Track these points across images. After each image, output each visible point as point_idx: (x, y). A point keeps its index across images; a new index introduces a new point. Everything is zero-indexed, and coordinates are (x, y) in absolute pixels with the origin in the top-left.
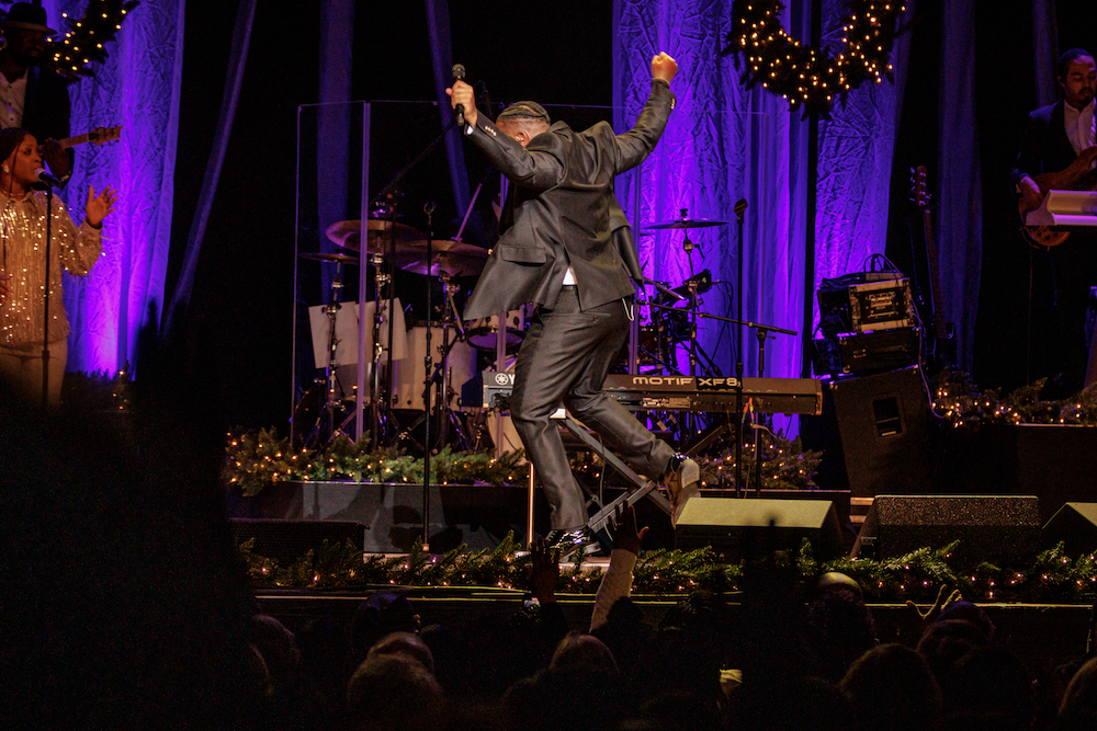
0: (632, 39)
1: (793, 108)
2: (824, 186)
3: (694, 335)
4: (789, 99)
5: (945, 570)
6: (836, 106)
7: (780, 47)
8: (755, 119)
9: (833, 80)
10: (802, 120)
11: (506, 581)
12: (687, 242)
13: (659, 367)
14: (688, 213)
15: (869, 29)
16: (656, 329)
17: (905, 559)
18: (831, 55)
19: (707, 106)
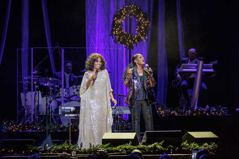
0: (90, 33)
4: (125, 46)
5: (161, 147)
6: (135, 47)
7: (122, 34)
8: (117, 50)
9: (134, 41)
10: (128, 49)
11: (65, 152)
15: (142, 29)
17: (152, 145)
18: (134, 36)
19: (107, 47)
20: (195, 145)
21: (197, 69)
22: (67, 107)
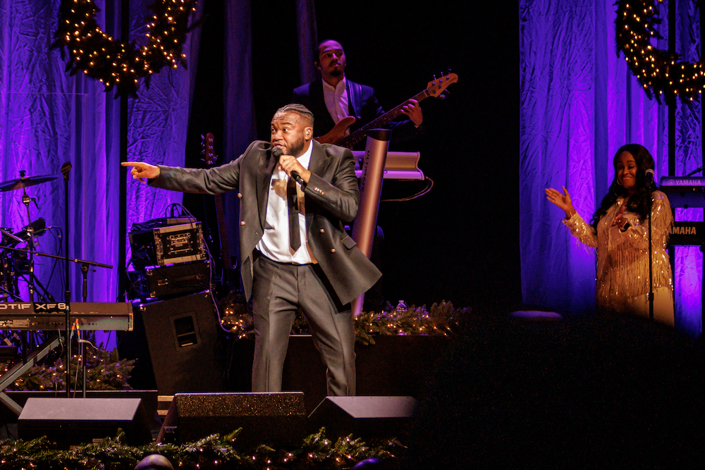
1: (108, 90)
2: (133, 151)
3: (32, 271)
4: (105, 83)
5: (231, 452)
6: (142, 87)
7: (97, 42)
8: (78, 99)
9: (139, 67)
10: (116, 98)
12: (25, 196)
13: (5, 295)
14: (27, 173)
15: (167, 25)
16: (2, 265)
17: (199, 444)
18: (137, 47)
19: (40, 89)
20: (352, 443)
21: (364, 168)
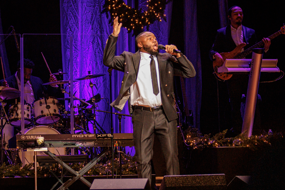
0: (69, 8)
3: (95, 118)
4: (127, 29)
7: (123, 9)
9: (143, 21)
10: (132, 36)
12: (91, 83)
13: (82, 131)
14: (91, 72)
15: (156, 1)
16: (80, 116)
18: (143, 11)
19: (97, 32)
21: (251, 67)
22: (29, 136)
